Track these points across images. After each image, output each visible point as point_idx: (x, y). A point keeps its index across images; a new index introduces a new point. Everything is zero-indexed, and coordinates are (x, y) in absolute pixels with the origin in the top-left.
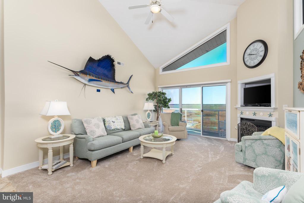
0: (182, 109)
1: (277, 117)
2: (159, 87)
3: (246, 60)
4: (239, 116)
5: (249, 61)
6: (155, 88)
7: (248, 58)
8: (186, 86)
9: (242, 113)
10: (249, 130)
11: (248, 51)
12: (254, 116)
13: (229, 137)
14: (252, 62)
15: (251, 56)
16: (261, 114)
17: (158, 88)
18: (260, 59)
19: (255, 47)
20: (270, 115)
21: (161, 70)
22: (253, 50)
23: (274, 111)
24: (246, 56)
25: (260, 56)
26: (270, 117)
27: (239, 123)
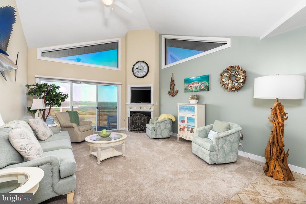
1: (154, 109)
3: (135, 71)
4: (129, 110)
5: (137, 73)
6: (28, 78)
7: (136, 71)
8: (80, 82)
9: (131, 108)
10: (140, 119)
11: (136, 66)
12: (141, 109)
13: (119, 128)
14: (139, 74)
15: (139, 70)
16: (145, 108)
17: (35, 77)
18: (145, 74)
19: (142, 65)
20: (150, 108)
22: (140, 66)
23: (152, 106)
24: (135, 68)
25: (145, 72)
26: (150, 110)
27: (129, 116)
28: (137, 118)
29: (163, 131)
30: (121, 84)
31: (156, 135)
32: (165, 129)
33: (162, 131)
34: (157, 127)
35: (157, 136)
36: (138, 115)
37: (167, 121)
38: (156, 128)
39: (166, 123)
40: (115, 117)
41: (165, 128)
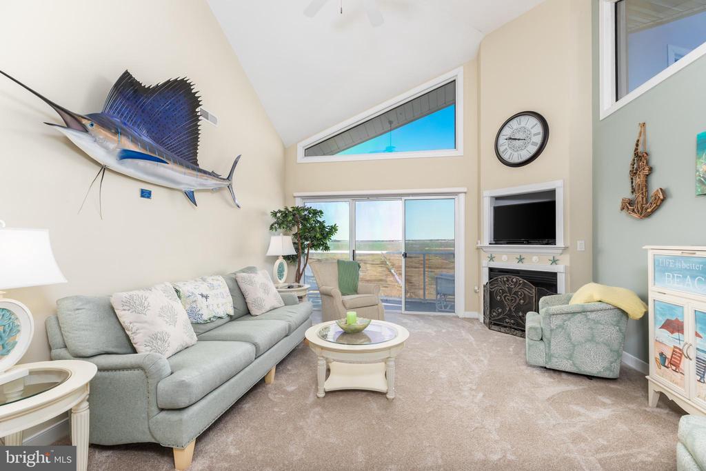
0: (357, 252)
1: (568, 264)
2: (295, 194)
3: (501, 149)
4: (486, 264)
5: (510, 151)
6: (285, 198)
7: (506, 146)
8: (368, 197)
9: (492, 259)
10: (516, 293)
11: (507, 132)
12: (520, 263)
13: (461, 310)
14: (516, 154)
15: (514, 142)
16: (535, 258)
17: (295, 197)
18: (533, 149)
19: (523, 124)
20: (554, 261)
21: (301, 152)
22: (518, 130)
23: (561, 254)
24: (501, 140)
25: (534, 144)
26: (554, 266)
27: (485, 279)
28: (507, 289)
29: (576, 348)
30: (465, 190)
31: (549, 356)
32: (588, 340)
33: (574, 346)
34: (551, 330)
35: (554, 360)
36: (508, 280)
37: (599, 313)
38: (547, 333)
39: (598, 322)
40: (451, 280)
41: (592, 339)
